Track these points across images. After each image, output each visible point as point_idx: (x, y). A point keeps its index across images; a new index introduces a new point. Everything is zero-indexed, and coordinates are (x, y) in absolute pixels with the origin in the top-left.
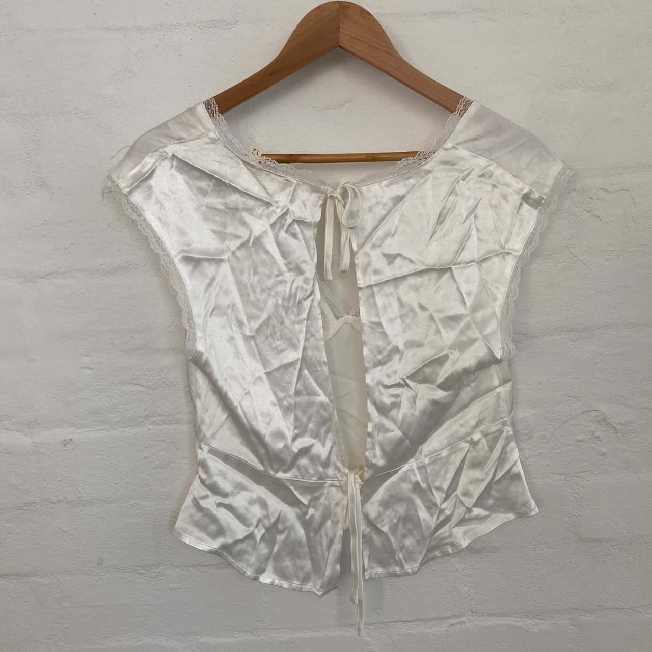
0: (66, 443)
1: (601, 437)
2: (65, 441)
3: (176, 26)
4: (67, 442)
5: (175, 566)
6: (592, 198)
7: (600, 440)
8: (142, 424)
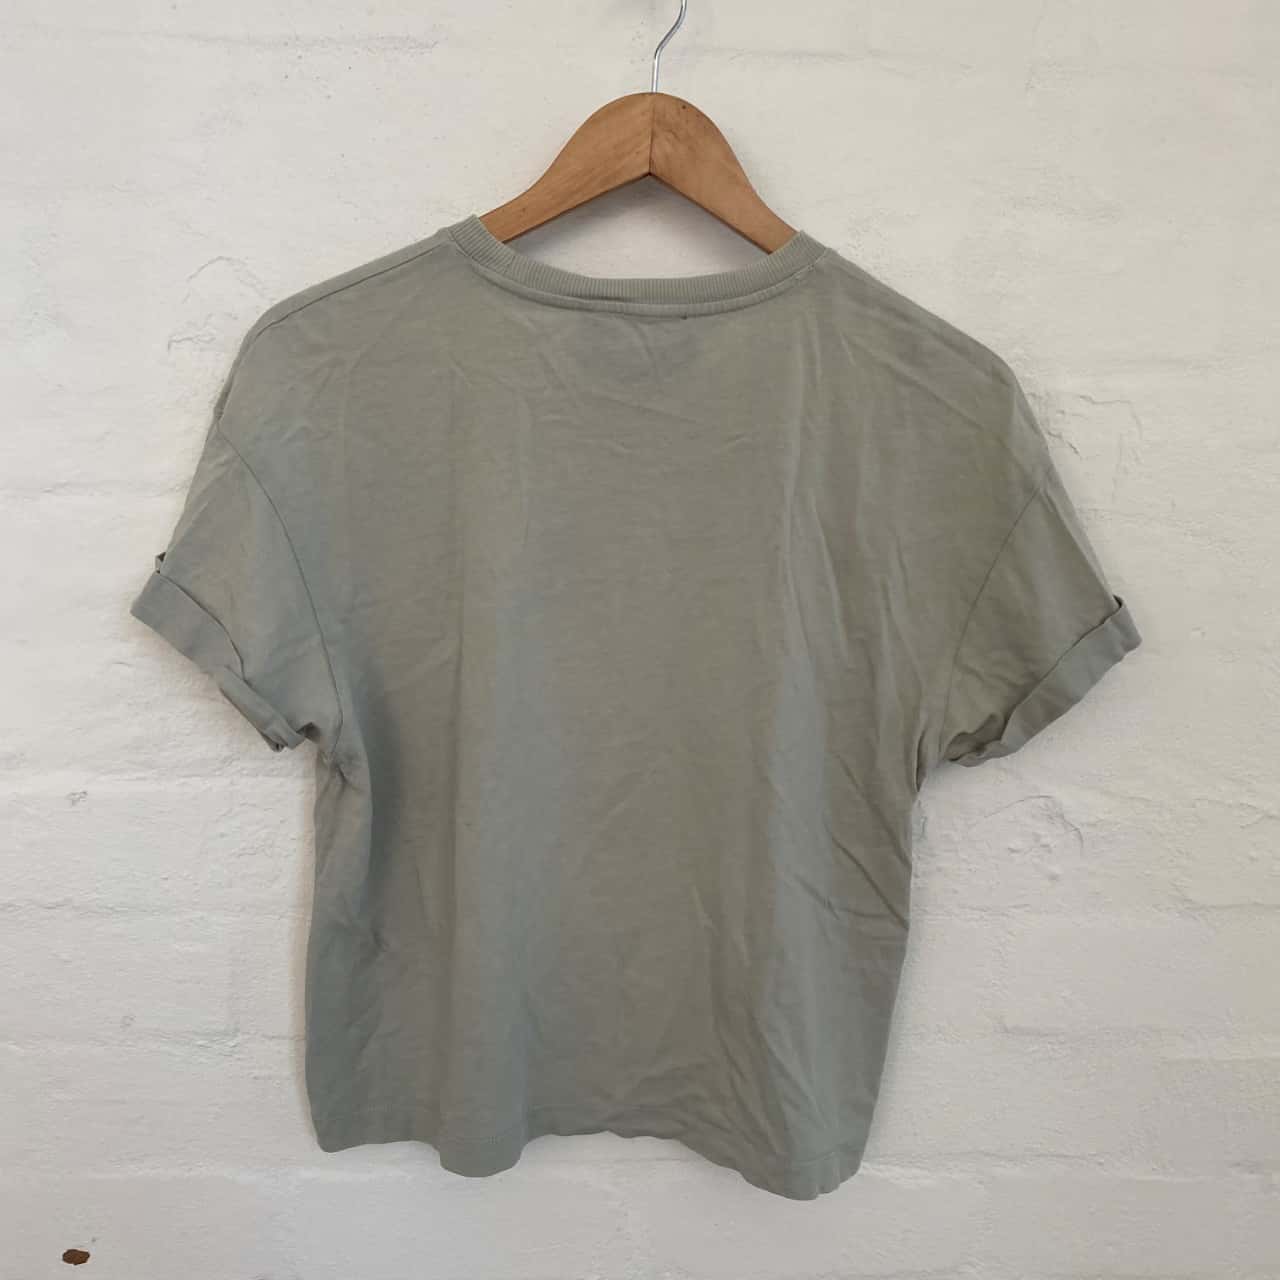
0: (75, 799)
1: (1052, 845)
2: (74, 794)
3: (322, 41)
4: (77, 796)
5: (264, 1036)
6: (1063, 412)
7: (1050, 851)
8: (217, 773)
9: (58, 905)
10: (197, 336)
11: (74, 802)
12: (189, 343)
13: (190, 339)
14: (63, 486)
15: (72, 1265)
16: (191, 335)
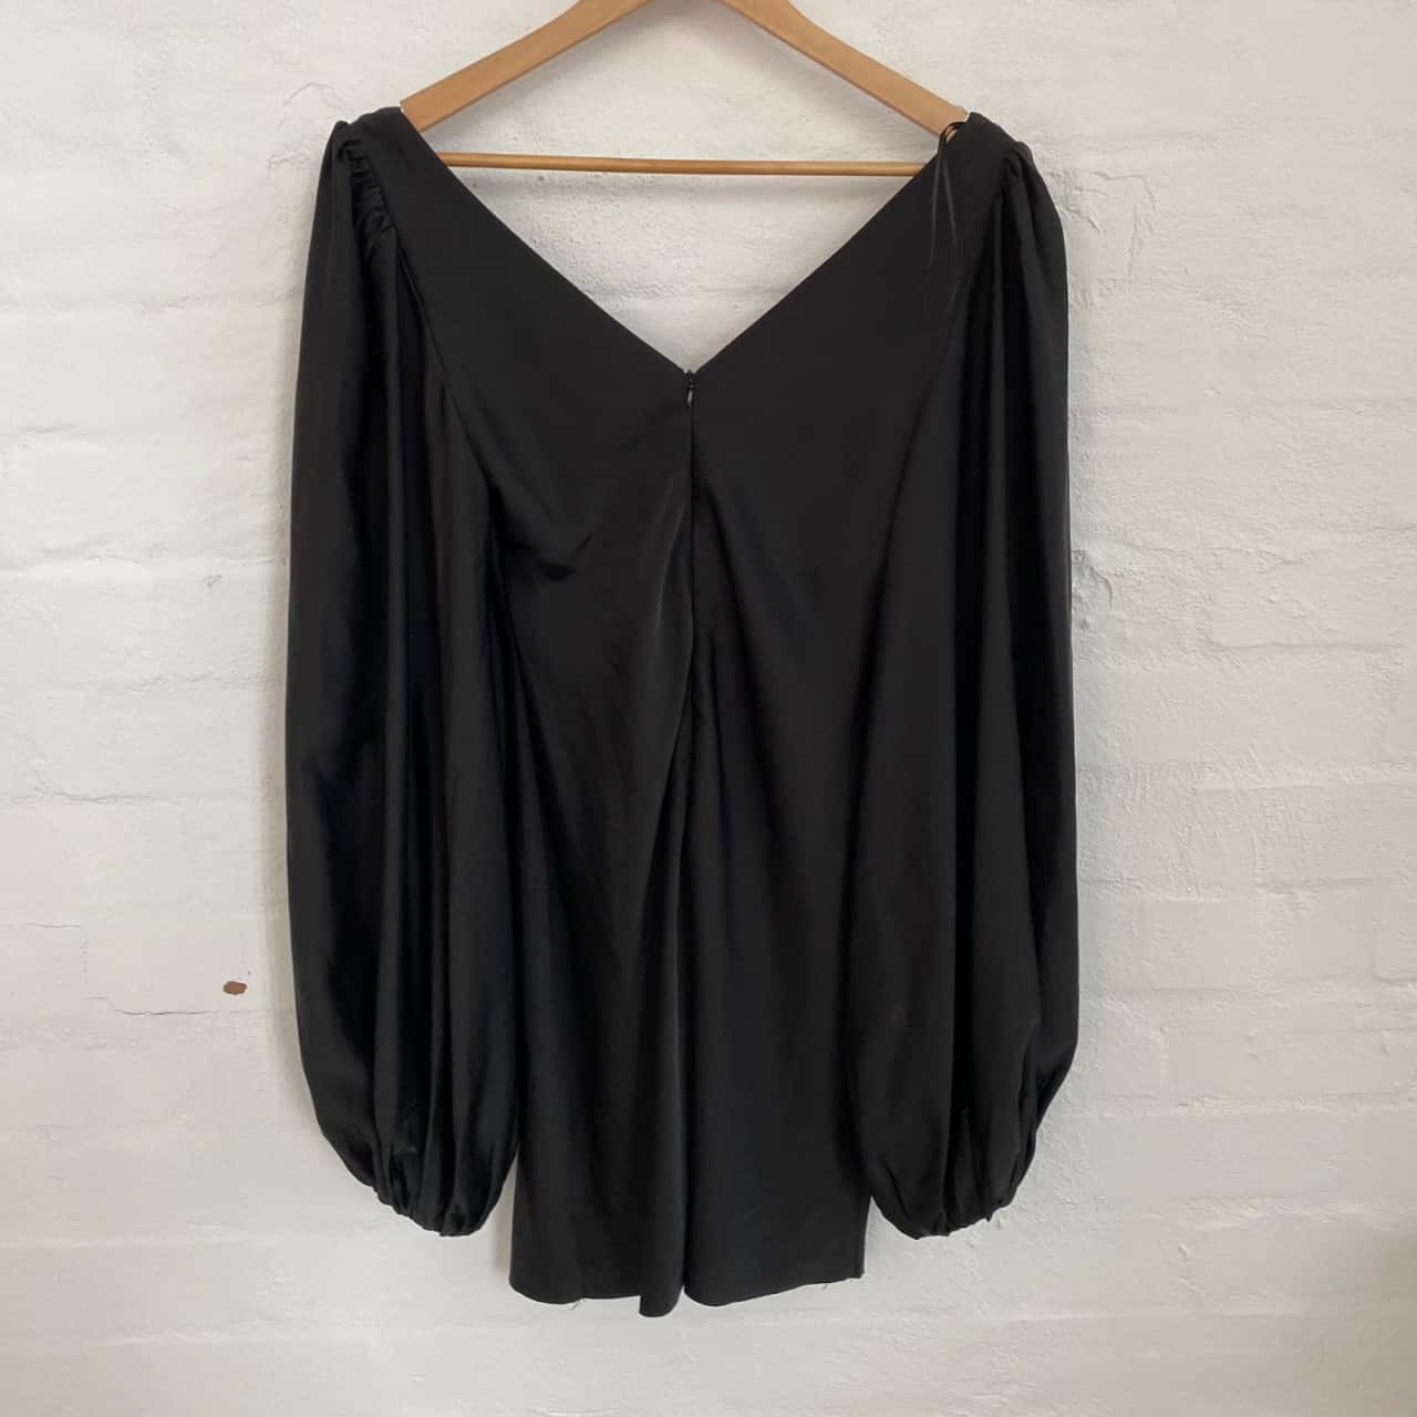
9: (201, 678)
10: (293, 157)
11: (210, 585)
12: (287, 164)
13: (286, 160)
15: (232, 996)
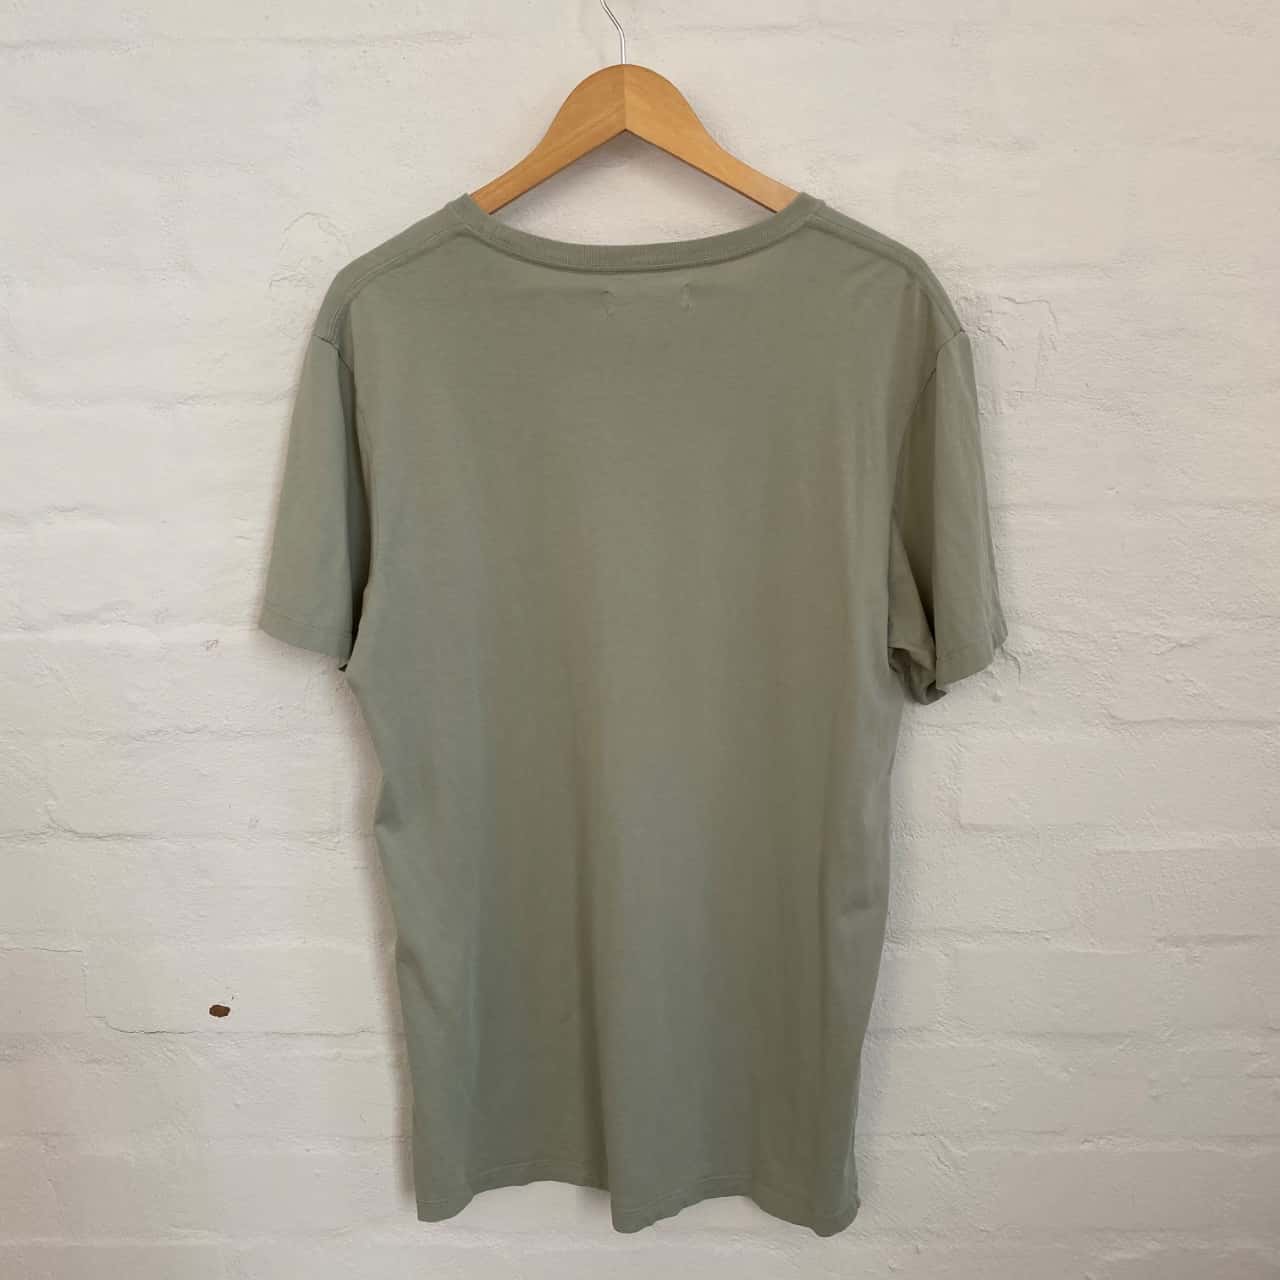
9: (197, 730)
10: (292, 276)
11: (208, 648)
12: (286, 282)
13: (286, 279)
14: (192, 398)
15: (217, 1018)
16: (287, 275)
